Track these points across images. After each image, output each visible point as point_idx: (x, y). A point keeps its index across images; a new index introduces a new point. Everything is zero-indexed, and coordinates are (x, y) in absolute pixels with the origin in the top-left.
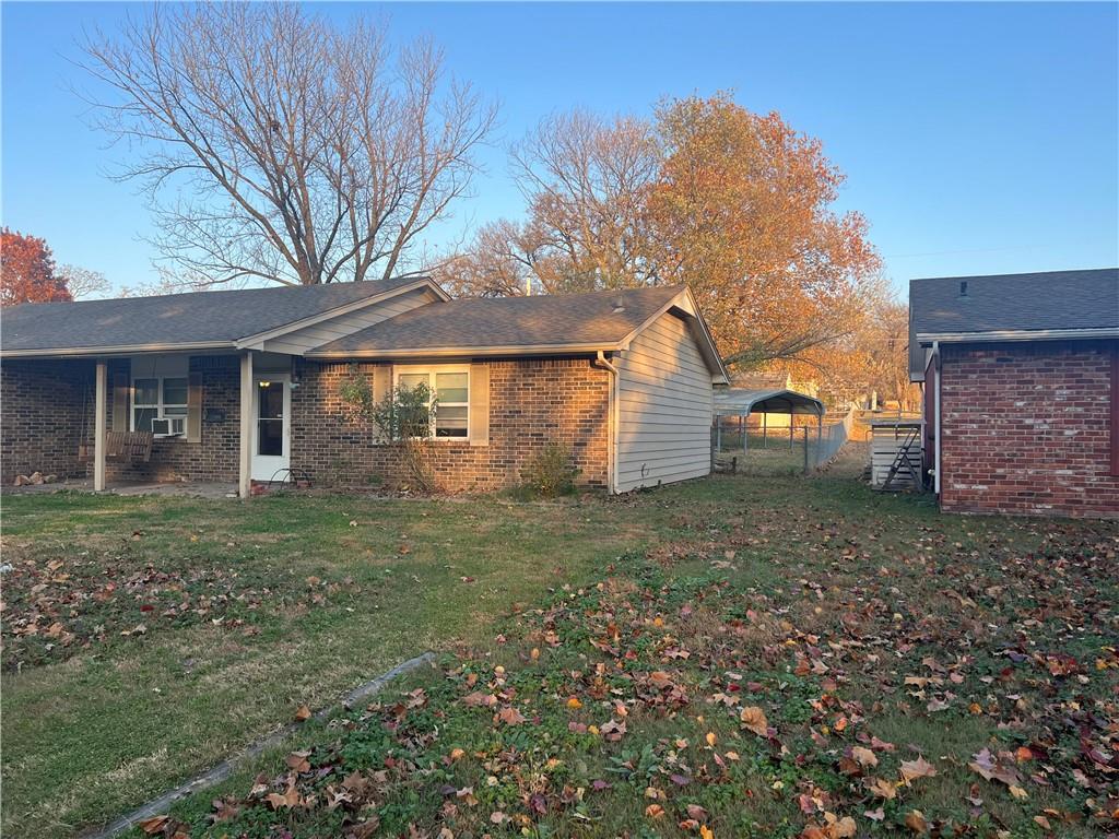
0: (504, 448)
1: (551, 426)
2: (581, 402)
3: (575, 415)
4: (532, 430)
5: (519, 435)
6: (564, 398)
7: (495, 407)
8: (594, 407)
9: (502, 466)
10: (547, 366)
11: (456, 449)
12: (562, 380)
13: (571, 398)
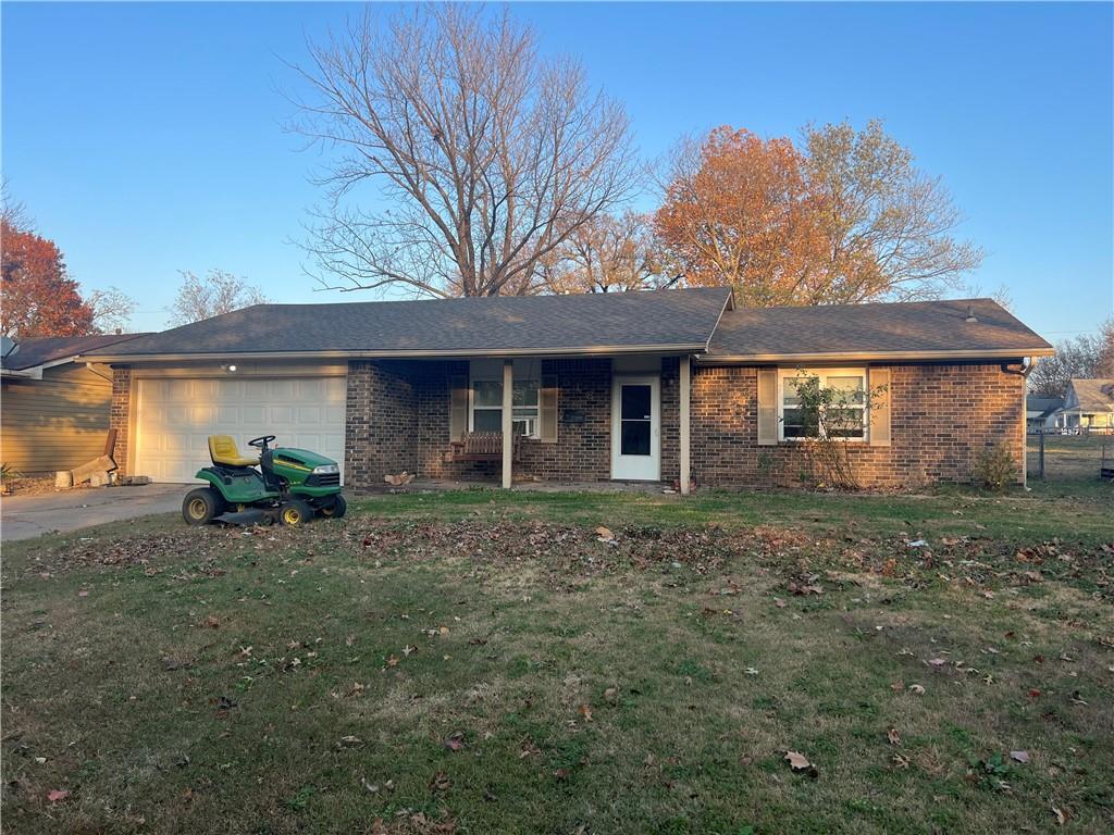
0: (907, 448)
1: (959, 427)
2: (993, 405)
3: (986, 415)
4: (938, 430)
5: (925, 435)
6: (974, 400)
7: (896, 409)
8: (1006, 409)
9: (904, 465)
10: (954, 370)
11: (854, 450)
12: (971, 383)
13: (981, 400)
